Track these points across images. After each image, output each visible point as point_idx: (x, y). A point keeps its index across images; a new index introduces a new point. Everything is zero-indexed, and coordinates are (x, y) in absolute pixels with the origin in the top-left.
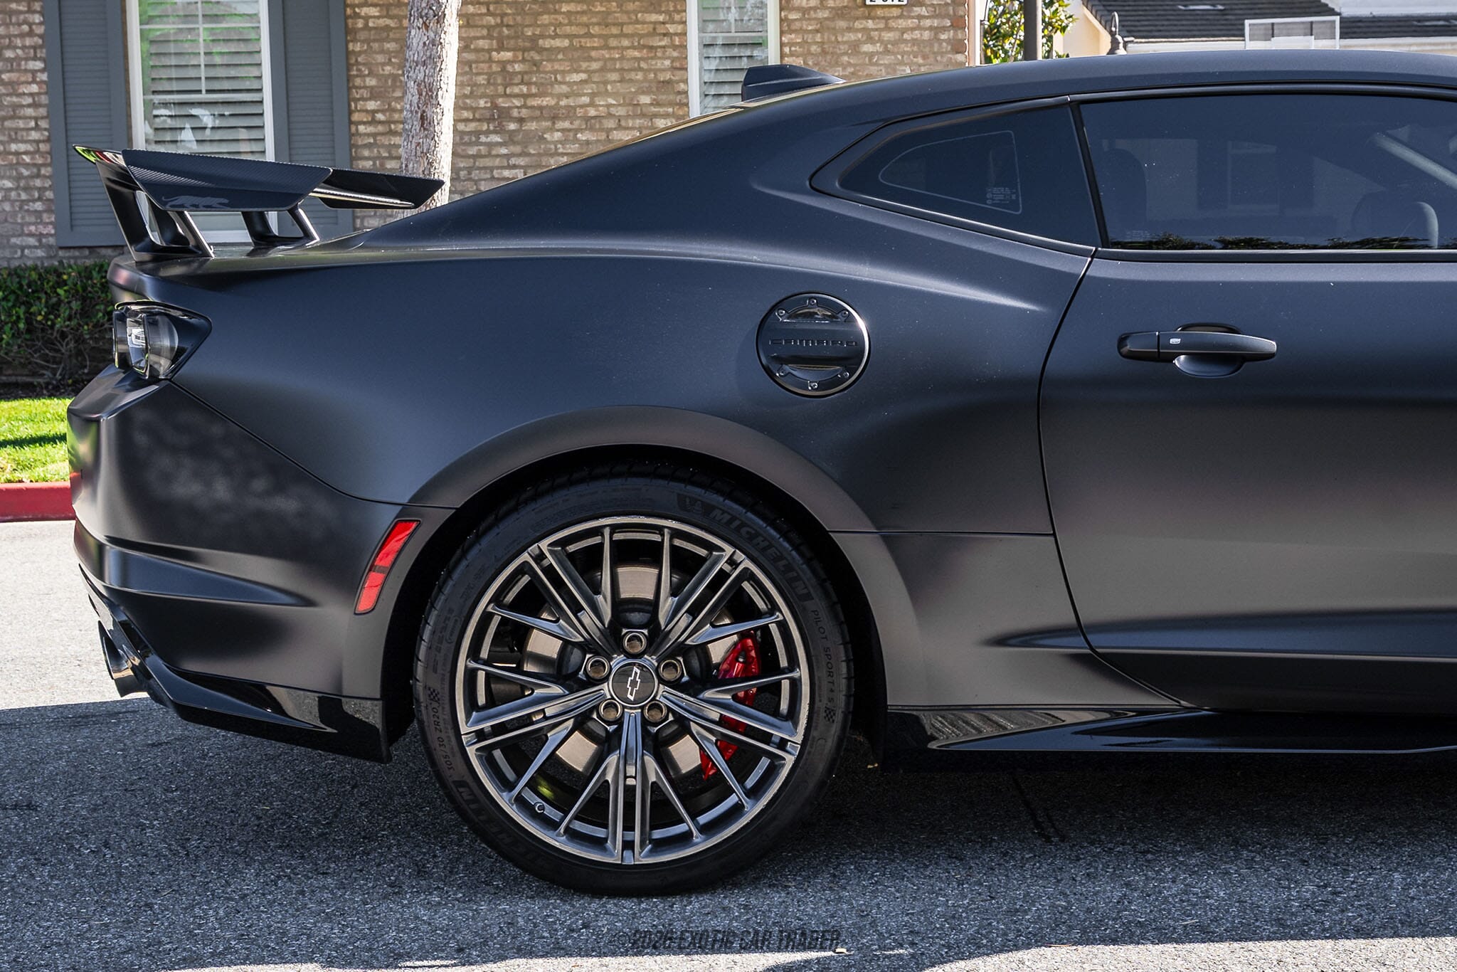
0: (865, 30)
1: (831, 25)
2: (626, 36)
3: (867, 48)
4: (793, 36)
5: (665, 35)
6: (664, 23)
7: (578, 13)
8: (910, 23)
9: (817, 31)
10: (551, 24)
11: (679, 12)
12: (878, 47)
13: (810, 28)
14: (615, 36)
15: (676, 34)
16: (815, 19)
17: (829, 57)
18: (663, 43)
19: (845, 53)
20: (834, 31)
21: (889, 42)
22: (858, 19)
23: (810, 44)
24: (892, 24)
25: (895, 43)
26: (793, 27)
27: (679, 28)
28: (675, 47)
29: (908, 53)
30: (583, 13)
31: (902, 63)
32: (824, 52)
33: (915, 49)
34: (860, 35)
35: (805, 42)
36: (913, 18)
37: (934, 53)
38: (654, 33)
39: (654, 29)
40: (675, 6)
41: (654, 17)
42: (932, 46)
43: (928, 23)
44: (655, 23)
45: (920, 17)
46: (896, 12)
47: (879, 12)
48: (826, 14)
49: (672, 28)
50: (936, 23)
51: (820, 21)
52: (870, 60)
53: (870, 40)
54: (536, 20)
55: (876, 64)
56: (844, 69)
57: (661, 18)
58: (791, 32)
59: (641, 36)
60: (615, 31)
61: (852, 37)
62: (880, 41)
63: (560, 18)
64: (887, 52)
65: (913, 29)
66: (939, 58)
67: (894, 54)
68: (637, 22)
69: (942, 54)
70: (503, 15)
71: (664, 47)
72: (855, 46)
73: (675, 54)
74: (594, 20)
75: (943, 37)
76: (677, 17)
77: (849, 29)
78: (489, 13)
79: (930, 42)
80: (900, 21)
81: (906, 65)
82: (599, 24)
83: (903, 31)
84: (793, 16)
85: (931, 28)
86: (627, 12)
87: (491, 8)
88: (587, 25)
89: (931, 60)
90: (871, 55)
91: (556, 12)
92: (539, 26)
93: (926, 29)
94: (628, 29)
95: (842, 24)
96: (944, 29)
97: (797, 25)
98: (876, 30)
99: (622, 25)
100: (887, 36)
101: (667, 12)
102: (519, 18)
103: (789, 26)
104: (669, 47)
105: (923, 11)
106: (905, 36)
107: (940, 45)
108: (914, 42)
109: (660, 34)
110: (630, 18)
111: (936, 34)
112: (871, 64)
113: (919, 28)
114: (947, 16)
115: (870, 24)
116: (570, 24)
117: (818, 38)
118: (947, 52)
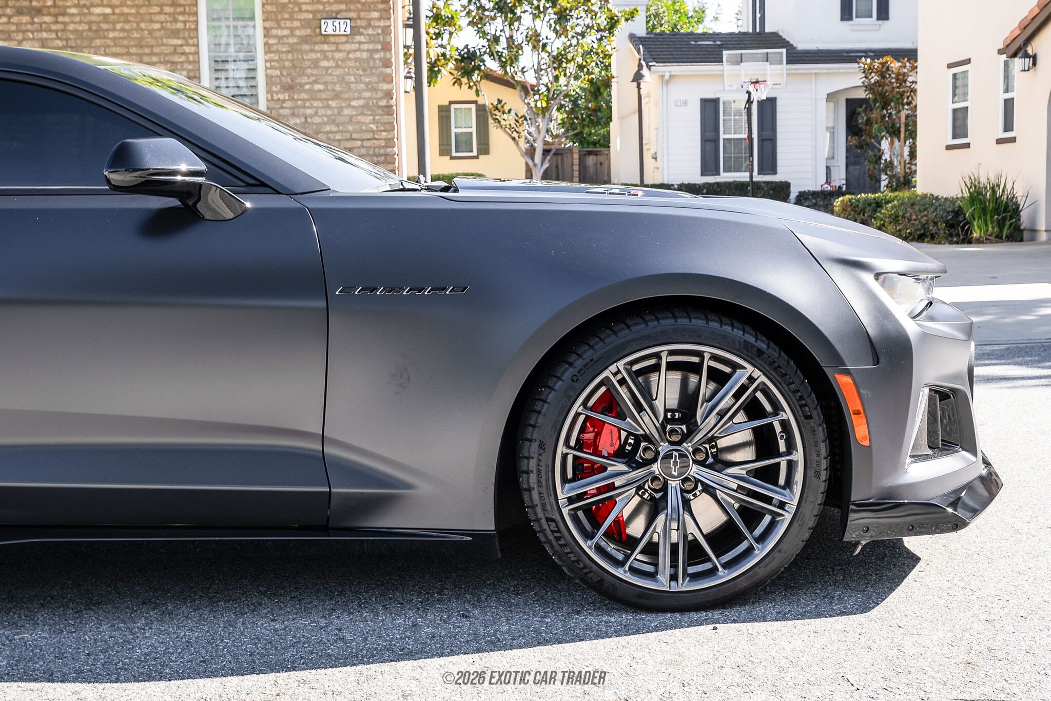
0: (322, 51)
1: (298, 47)
2: (155, 54)
3: (324, 63)
4: (272, 55)
5: (182, 54)
6: (181, 46)
7: (121, 38)
8: (354, 47)
9: (289, 52)
10: (102, 46)
11: (192, 38)
12: (332, 63)
13: (284, 49)
14: (147, 55)
15: (190, 53)
16: (288, 44)
17: (298, 70)
18: (181, 60)
19: (309, 67)
20: (301, 52)
21: (339, 60)
22: (317, 43)
23: (284, 61)
24: (341, 47)
25: (343, 60)
26: (272, 49)
27: (193, 49)
28: (190, 63)
29: (353, 68)
30: (125, 38)
31: (348, 74)
32: (294, 67)
33: (357, 64)
34: (319, 55)
35: (280, 59)
36: (355, 43)
37: (371, 67)
38: (174, 52)
39: (175, 50)
40: (189, 34)
41: (175, 42)
42: (369, 62)
43: (365, 47)
44: (175, 46)
45: (360, 43)
46: (343, 39)
47: (332, 39)
48: (295, 40)
49: (187, 49)
50: (371, 47)
51: (291, 45)
52: (326, 72)
53: (326, 58)
54: (91, 43)
55: (330, 75)
56: (309, 78)
57: (179, 42)
58: (270, 52)
59: (166, 55)
60: (147, 51)
61: (313, 56)
62: (333, 59)
63: (108, 42)
64: (338, 66)
65: (355, 51)
66: (374, 71)
67: (343, 68)
68: (163, 45)
69: (376, 68)
70: (67, 39)
71: (182, 62)
72: (315, 63)
73: (190, 67)
74: (132, 43)
75: (377, 56)
76: (191, 42)
77: (311, 51)
78: (58, 38)
79: (367, 60)
80: (347, 45)
81: (351, 75)
82: (135, 46)
83: (349, 52)
84: (272, 41)
85: (368, 50)
86: (156, 38)
87: (59, 34)
88: (127, 47)
89: (368, 72)
90: (327, 68)
91: (105, 37)
92: (93, 47)
93: (364, 51)
94: (156, 50)
95: (306, 47)
96: (377, 51)
97: (274, 48)
98: (330, 51)
99: (152, 47)
100: (338, 55)
101: (184, 38)
102: (79, 42)
103: (269, 48)
104: (185, 62)
105: (362, 39)
106: (351, 56)
107: (375, 62)
108: (356, 60)
109: (178, 53)
110: (157, 42)
111: (371, 54)
112: (327, 74)
113: (359, 50)
114: (379, 42)
115: (326, 47)
116: (116, 46)
117: (290, 56)
118: (379, 67)
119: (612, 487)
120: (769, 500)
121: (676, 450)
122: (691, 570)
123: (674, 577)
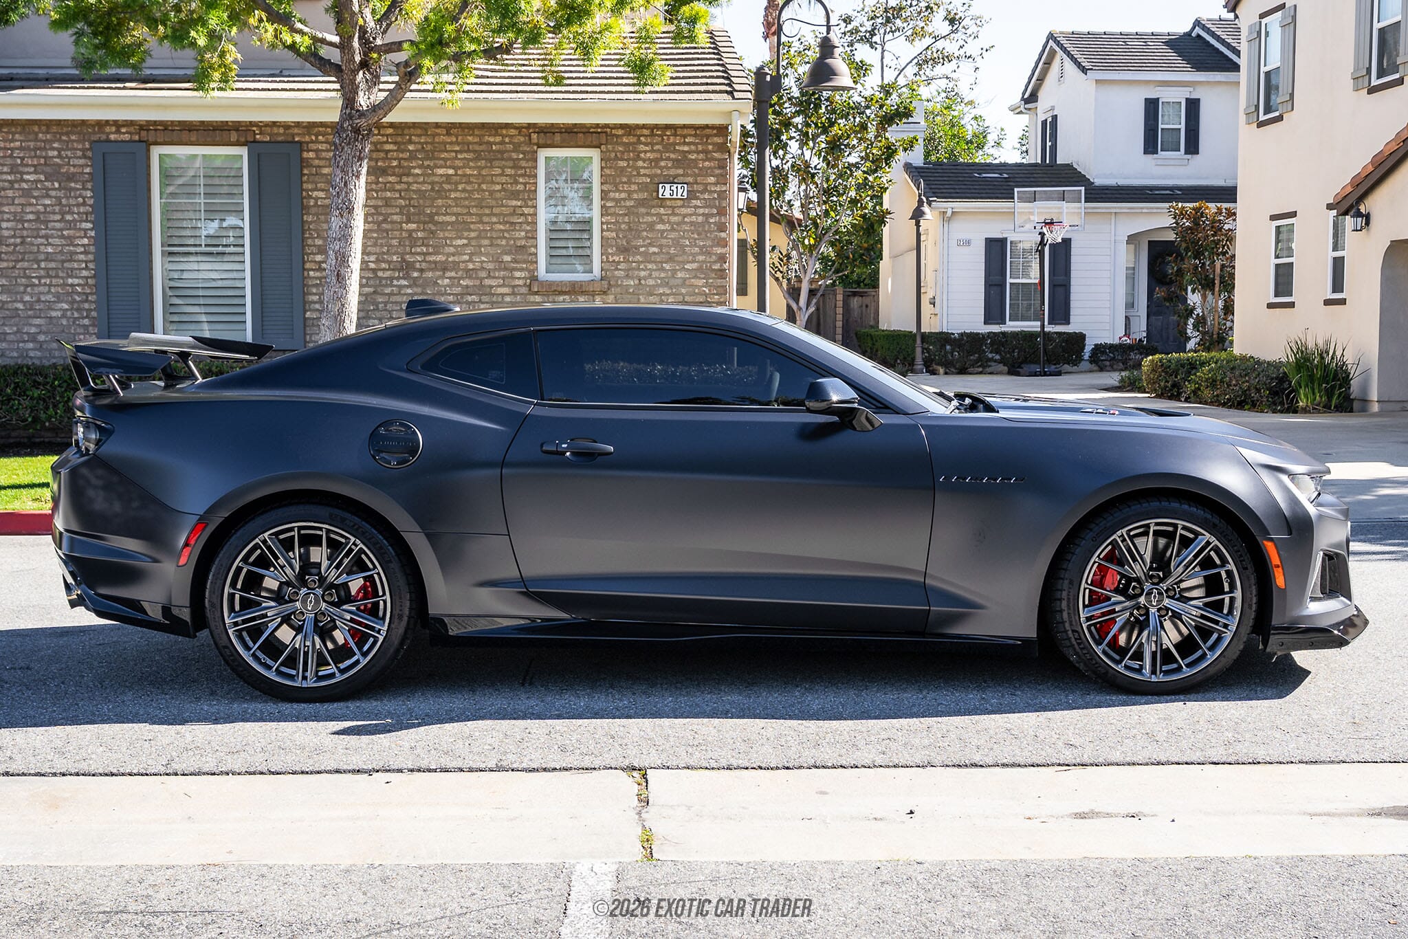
0: (657, 215)
1: (636, 211)
2: (495, 215)
3: (660, 227)
4: (609, 217)
5: (521, 215)
6: (521, 207)
7: (461, 198)
8: (689, 211)
9: (626, 215)
10: (443, 206)
11: (531, 200)
12: (667, 227)
13: (621, 212)
14: (488, 215)
15: (529, 215)
16: (624, 206)
17: (633, 233)
18: (520, 220)
19: (645, 230)
20: (637, 215)
21: (675, 223)
22: (654, 207)
23: (620, 223)
24: (677, 211)
25: (678, 224)
26: (609, 212)
27: (531, 211)
28: (528, 223)
29: (688, 231)
30: (466, 199)
31: (683, 237)
32: (630, 229)
33: (693, 228)
34: (655, 218)
35: (617, 222)
36: (691, 207)
37: (705, 231)
38: (514, 214)
39: (514, 211)
40: (528, 196)
41: (514, 203)
42: (704, 226)
43: (701, 211)
44: (515, 207)
45: (696, 207)
46: (680, 203)
47: (668, 203)
48: (632, 203)
49: (526, 211)
50: (707, 211)
51: (628, 208)
52: (661, 235)
53: (662, 222)
54: (433, 203)
55: (666, 238)
56: (644, 241)
57: (519, 204)
58: (608, 215)
59: (505, 215)
60: (487, 211)
61: (650, 219)
62: (669, 222)
63: (450, 202)
64: (673, 230)
65: (691, 215)
66: (709, 235)
67: (677, 231)
68: (502, 206)
69: (711, 232)
70: (410, 199)
71: (520, 223)
72: (651, 226)
73: (528, 228)
74: (473, 204)
75: (712, 220)
76: (530, 203)
77: (648, 214)
78: (401, 197)
79: (702, 225)
80: (683, 209)
81: (686, 239)
82: (476, 207)
83: (685, 216)
84: (609, 204)
85: (703, 215)
86: (496, 199)
87: (402, 194)
88: (468, 207)
89: (703, 236)
90: (663, 231)
91: (447, 198)
92: (435, 207)
93: (700, 215)
94: (496, 211)
95: (643, 210)
96: (712, 215)
97: (612, 210)
98: (666, 215)
99: (492, 207)
100: (674, 219)
101: (523, 199)
102: (421, 201)
103: (606, 211)
104: (524, 223)
105: (698, 203)
106: (686, 219)
107: (710, 226)
108: (692, 223)
109: (518, 214)
110: (498, 203)
111: (707, 219)
112: (662, 237)
113: (695, 214)
114: (715, 207)
115: (662, 211)
116: (457, 206)
117: (626, 219)
118: (713, 231)
119: (1113, 611)
120: (1217, 622)
121: (1156, 589)
122: (1164, 668)
123: (1154, 672)
